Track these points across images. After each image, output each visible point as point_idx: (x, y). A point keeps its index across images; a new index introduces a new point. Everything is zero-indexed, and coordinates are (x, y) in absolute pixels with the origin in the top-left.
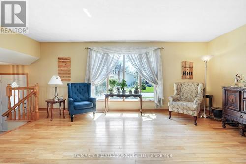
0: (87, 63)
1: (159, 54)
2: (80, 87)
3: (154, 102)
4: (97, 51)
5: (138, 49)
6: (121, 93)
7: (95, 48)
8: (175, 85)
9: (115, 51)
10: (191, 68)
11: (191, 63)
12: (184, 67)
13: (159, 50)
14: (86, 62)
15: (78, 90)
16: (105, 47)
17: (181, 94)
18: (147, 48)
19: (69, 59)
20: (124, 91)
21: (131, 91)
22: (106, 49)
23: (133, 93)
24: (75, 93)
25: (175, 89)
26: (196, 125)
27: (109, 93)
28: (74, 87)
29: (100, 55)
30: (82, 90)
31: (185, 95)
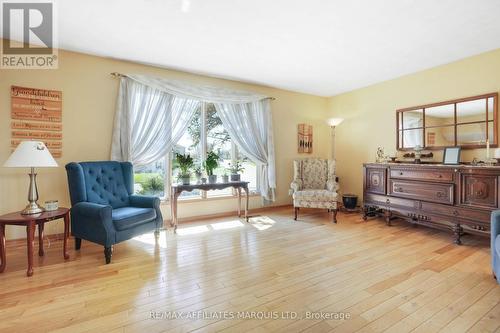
0: (120, 113)
1: (268, 108)
2: (103, 172)
3: (259, 194)
4: (147, 87)
5: (234, 93)
8: (295, 164)
10: (310, 135)
11: (311, 127)
12: (301, 134)
13: (268, 101)
14: (116, 108)
15: (98, 180)
17: (304, 177)
18: (249, 95)
20: (213, 177)
21: (226, 177)
24: (93, 189)
25: (296, 169)
26: (336, 222)
27: (181, 183)
28: (87, 173)
30: (110, 179)
31: (310, 179)
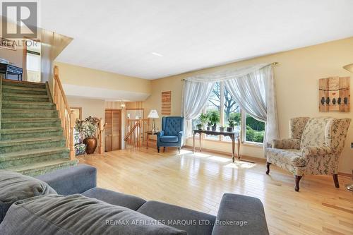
2: (174, 121)
4: (192, 82)
6: (211, 130)
7: (189, 79)
9: (209, 78)
10: (345, 90)
11: (344, 80)
12: (324, 90)
13: (270, 67)
15: (171, 123)
16: (198, 76)
17: (302, 138)
19: (170, 92)
20: (214, 128)
21: (222, 129)
22: (199, 78)
23: (225, 131)
26: (297, 190)
27: (197, 129)
29: (194, 86)
